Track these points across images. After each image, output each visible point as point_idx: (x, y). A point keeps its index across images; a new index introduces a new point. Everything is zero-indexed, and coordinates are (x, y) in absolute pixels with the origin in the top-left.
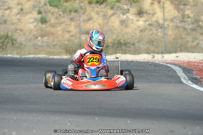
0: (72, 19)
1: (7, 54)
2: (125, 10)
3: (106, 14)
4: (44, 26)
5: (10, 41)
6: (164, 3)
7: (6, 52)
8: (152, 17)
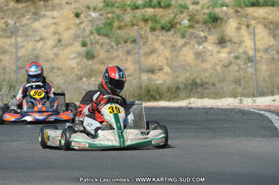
0: (128, 53)
2: (201, 38)
3: (175, 44)
4: (91, 63)
6: (254, 28)
8: (238, 47)
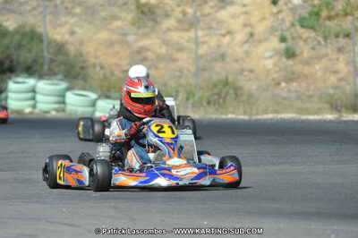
0: (340, 50)
1: (226, 114)
4: (290, 62)
5: (232, 91)
7: (224, 110)
